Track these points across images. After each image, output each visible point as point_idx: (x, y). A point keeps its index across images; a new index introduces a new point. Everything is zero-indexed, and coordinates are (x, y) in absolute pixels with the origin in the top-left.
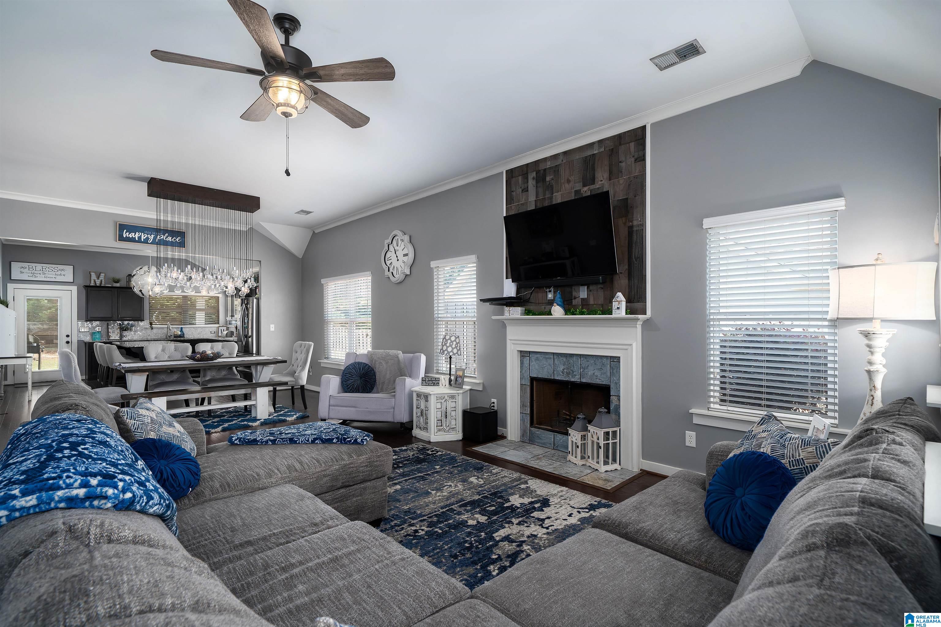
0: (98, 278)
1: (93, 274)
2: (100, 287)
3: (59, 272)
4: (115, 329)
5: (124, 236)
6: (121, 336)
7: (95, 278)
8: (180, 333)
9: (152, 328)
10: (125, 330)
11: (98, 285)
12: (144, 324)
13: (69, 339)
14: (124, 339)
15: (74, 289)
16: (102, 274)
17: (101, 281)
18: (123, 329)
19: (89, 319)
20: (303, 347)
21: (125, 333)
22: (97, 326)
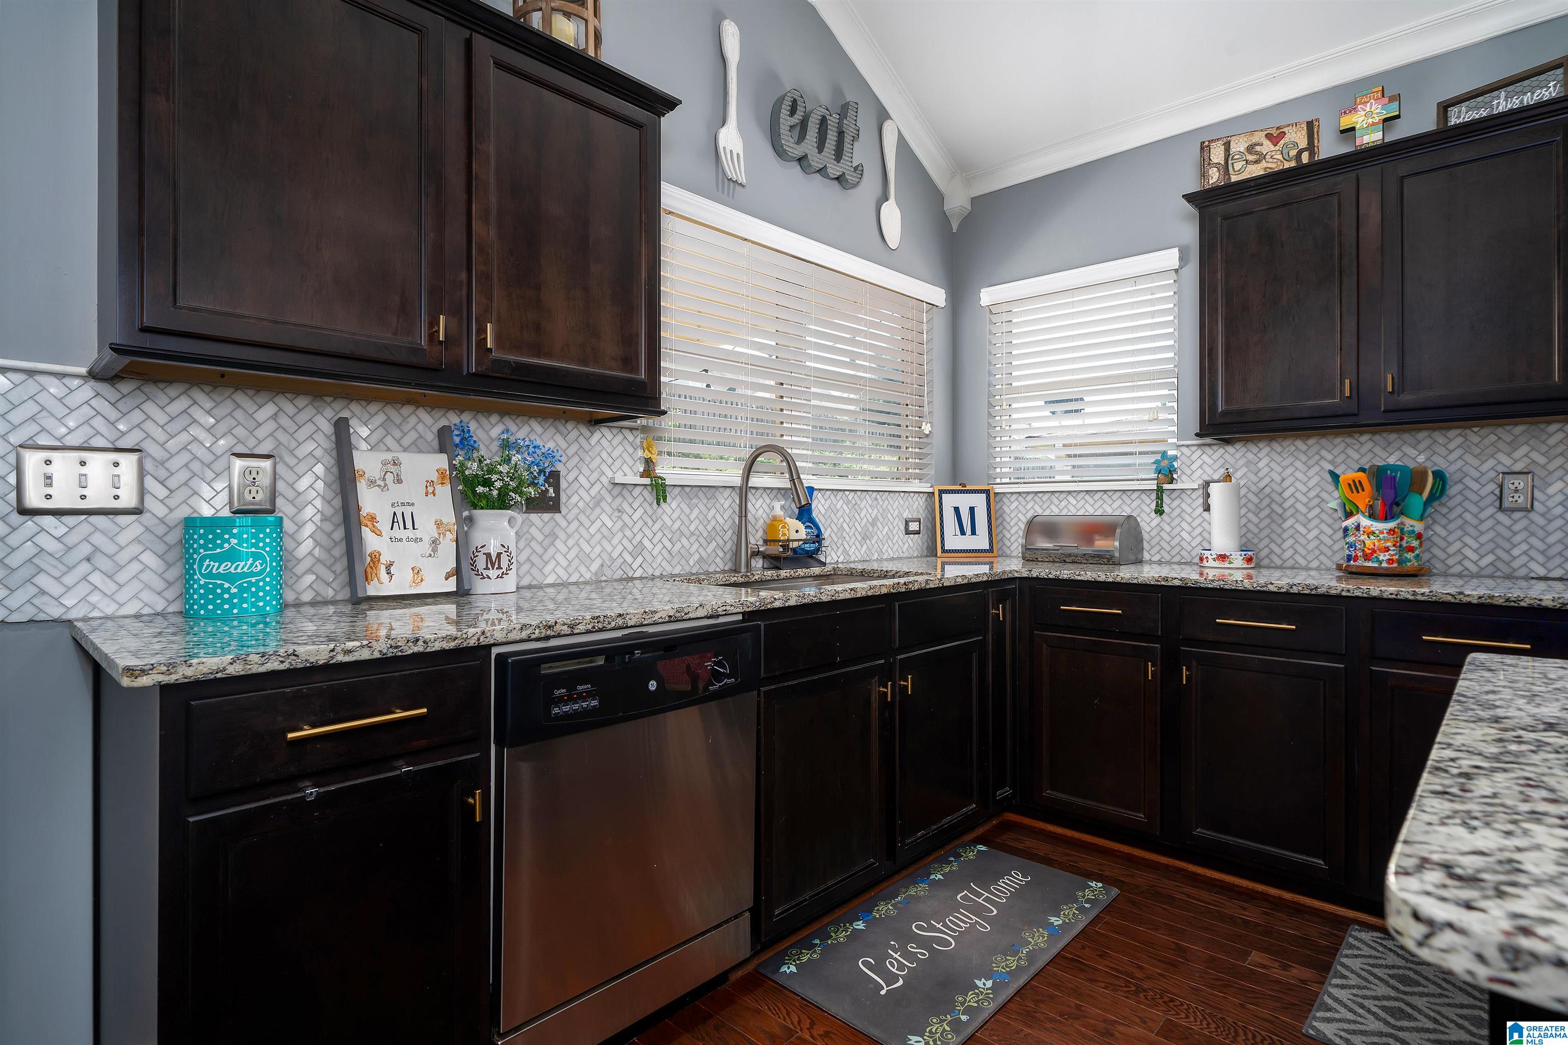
4: (412, 490)
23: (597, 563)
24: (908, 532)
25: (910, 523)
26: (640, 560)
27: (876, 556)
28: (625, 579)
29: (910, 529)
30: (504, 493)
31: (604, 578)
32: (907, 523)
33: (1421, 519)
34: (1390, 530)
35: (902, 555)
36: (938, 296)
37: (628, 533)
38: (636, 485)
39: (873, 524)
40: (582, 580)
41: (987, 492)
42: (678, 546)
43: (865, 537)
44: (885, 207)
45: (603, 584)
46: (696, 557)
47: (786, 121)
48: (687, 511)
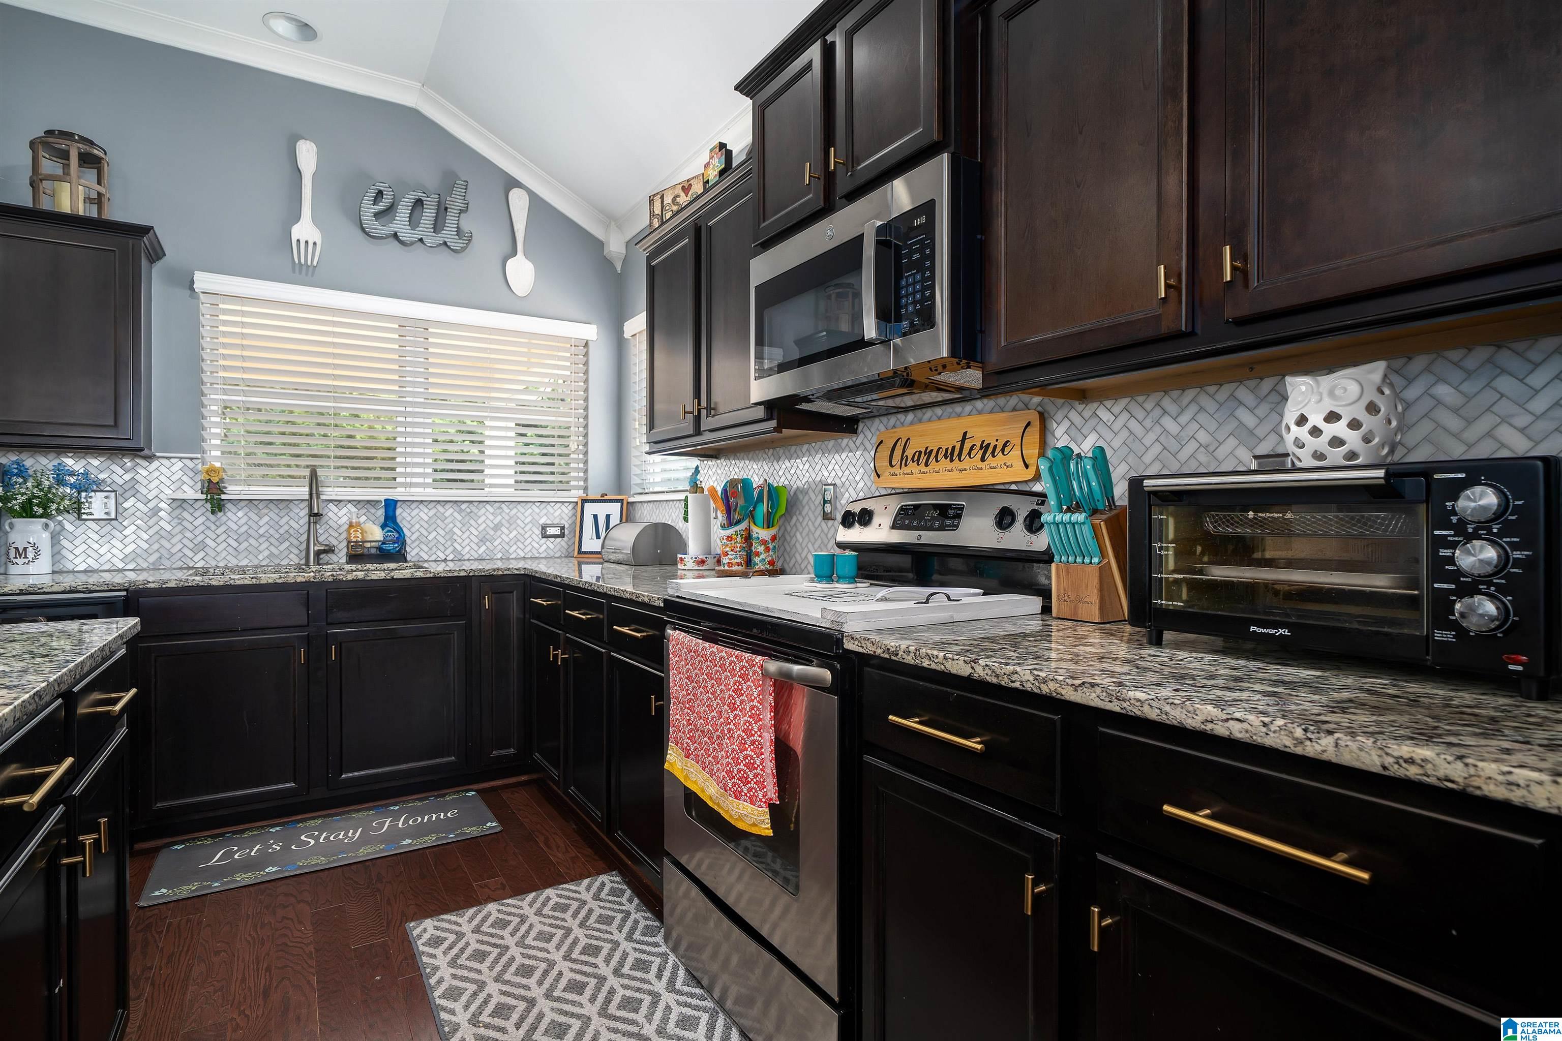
8: (379, 537)
23: (157, 555)
24: (545, 536)
25: (548, 529)
26: (202, 554)
27: (499, 556)
28: (185, 568)
29: (548, 533)
30: (30, 506)
31: (162, 567)
32: (544, 528)
33: (769, 524)
34: (728, 537)
35: (537, 555)
36: (590, 332)
37: (188, 534)
38: (197, 500)
39: (497, 528)
40: (138, 567)
41: (621, 501)
42: (245, 544)
43: (483, 541)
44: (510, 263)
45: (162, 572)
46: (266, 553)
47: (369, 210)
48: (256, 518)
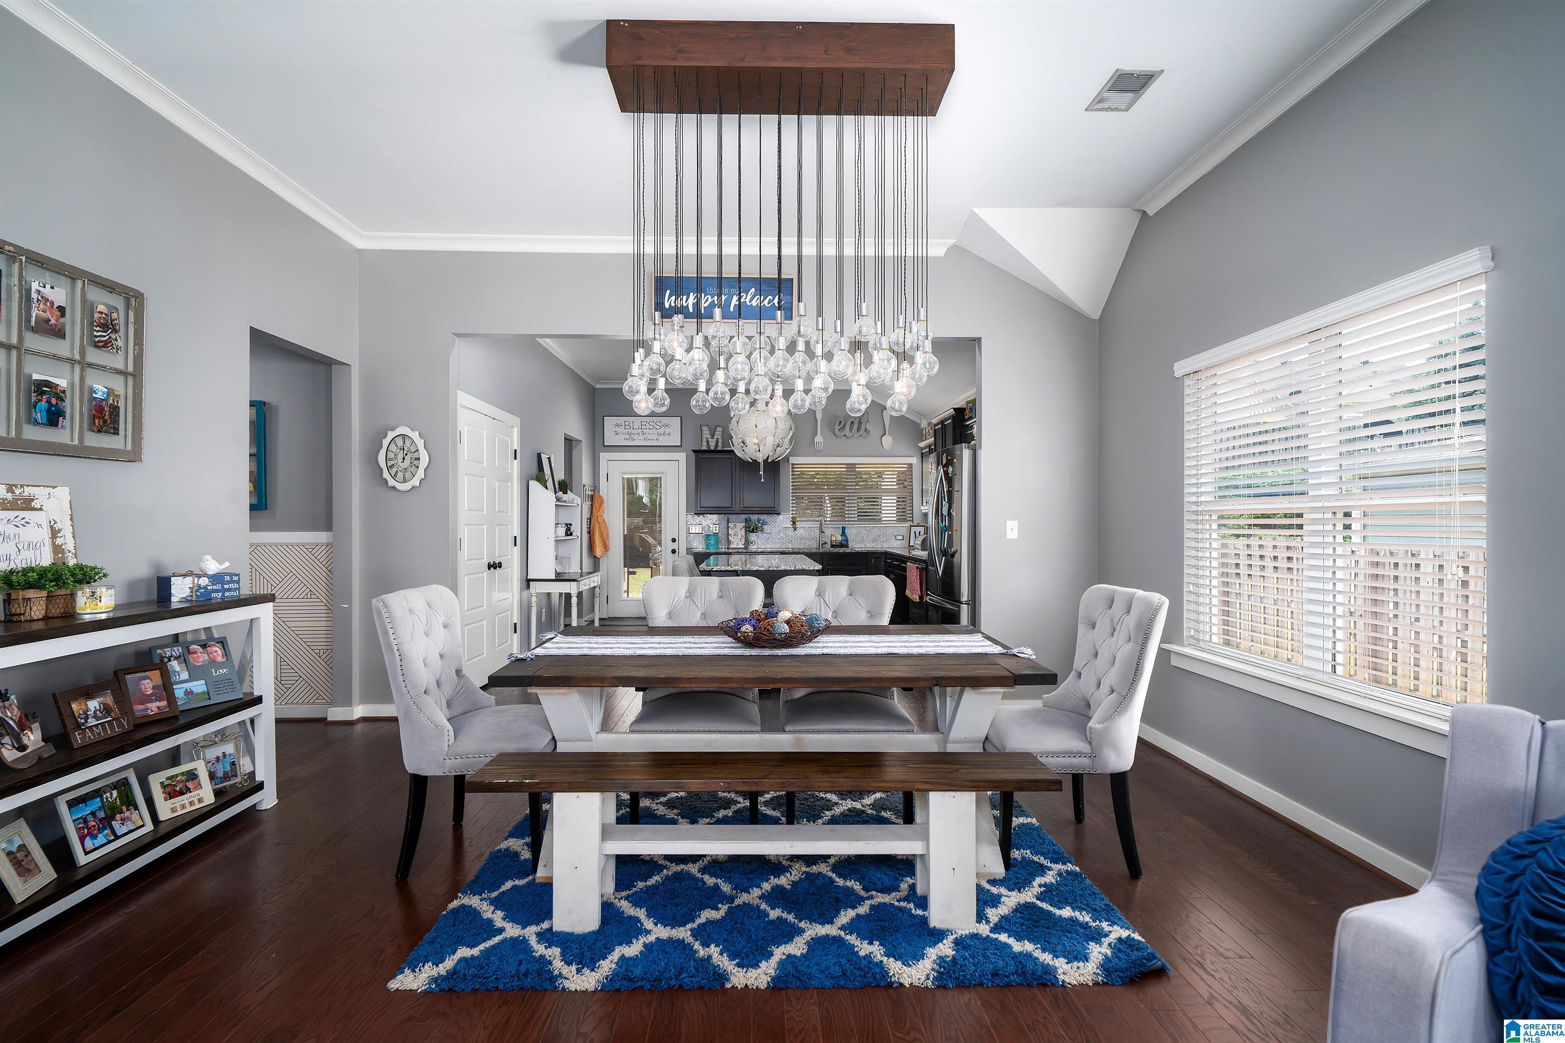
0: (712, 437)
1: (704, 428)
2: (716, 451)
3: (661, 431)
4: (738, 529)
5: (667, 306)
6: (747, 542)
7: (709, 436)
8: (840, 538)
9: (795, 529)
10: (753, 531)
11: (712, 448)
12: (784, 520)
13: (674, 546)
14: (753, 548)
15: (682, 456)
16: (718, 429)
17: (717, 440)
18: (751, 529)
19: (701, 512)
20: (1119, 607)
21: (753, 537)
22: (711, 522)
24: (897, 540)
25: (897, 537)
30: (753, 529)
38: (789, 527)
39: (879, 536)
41: (924, 526)
44: (883, 439)
46: (807, 544)
47: (837, 428)
48: (805, 533)
